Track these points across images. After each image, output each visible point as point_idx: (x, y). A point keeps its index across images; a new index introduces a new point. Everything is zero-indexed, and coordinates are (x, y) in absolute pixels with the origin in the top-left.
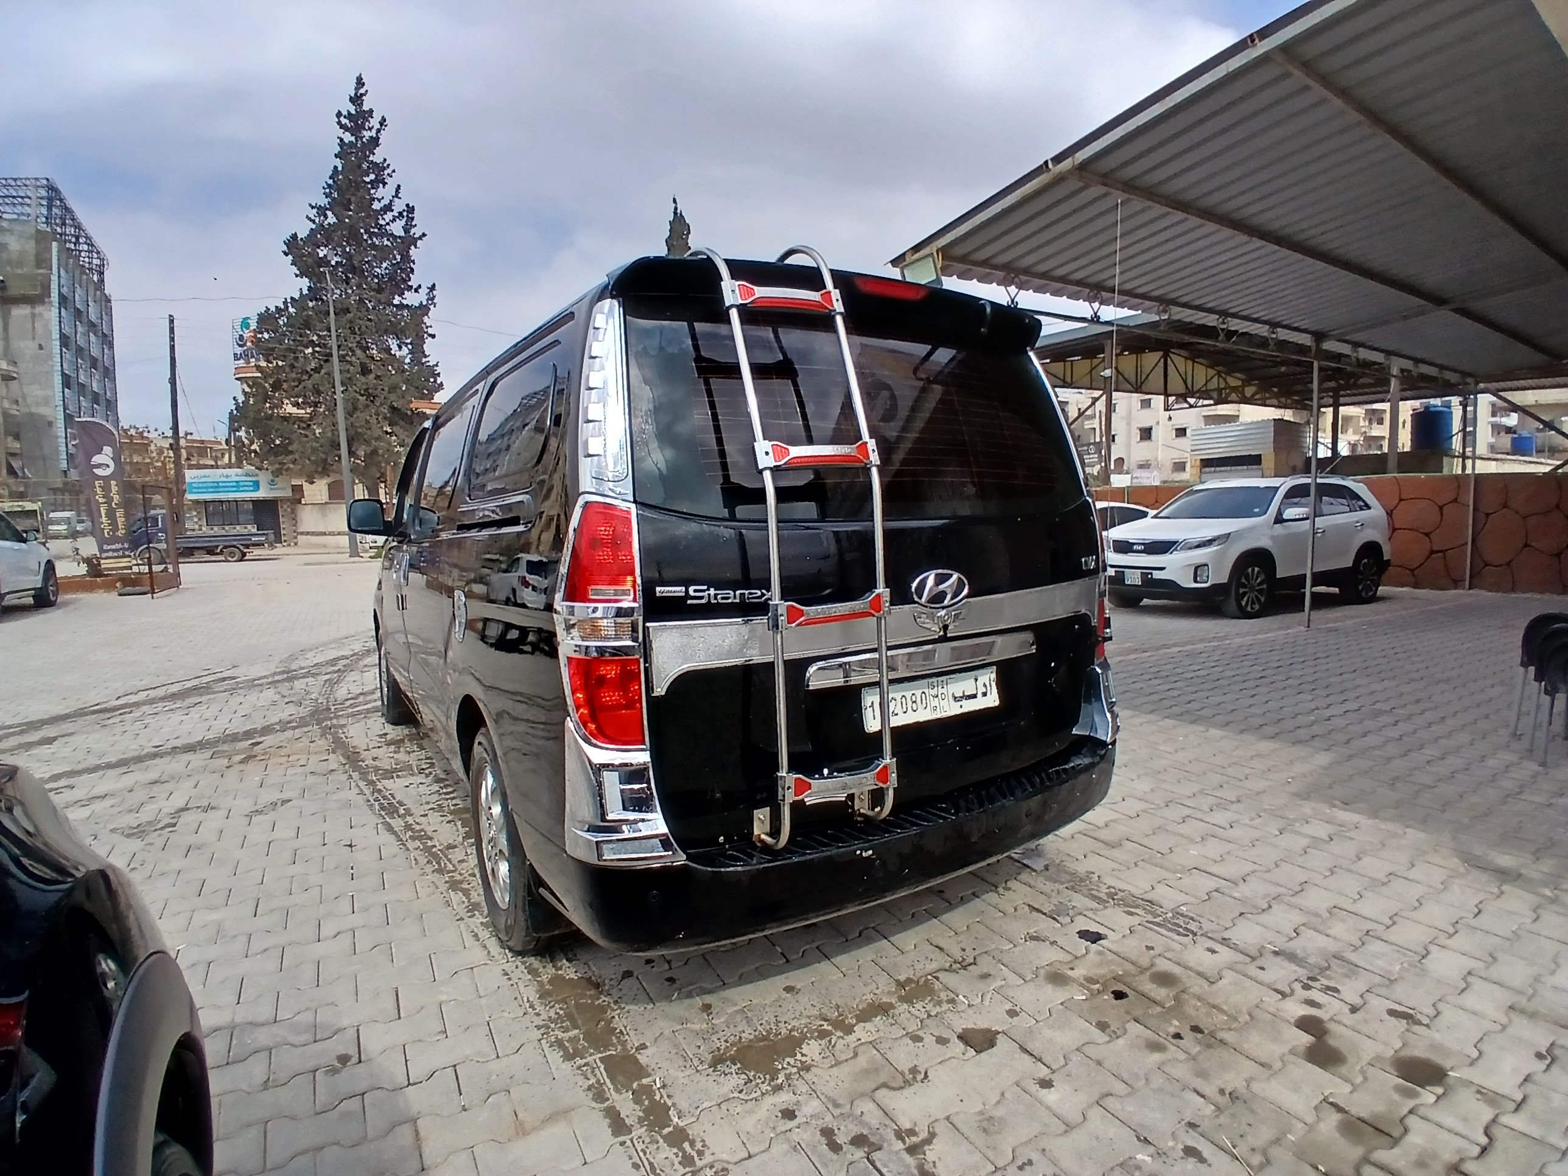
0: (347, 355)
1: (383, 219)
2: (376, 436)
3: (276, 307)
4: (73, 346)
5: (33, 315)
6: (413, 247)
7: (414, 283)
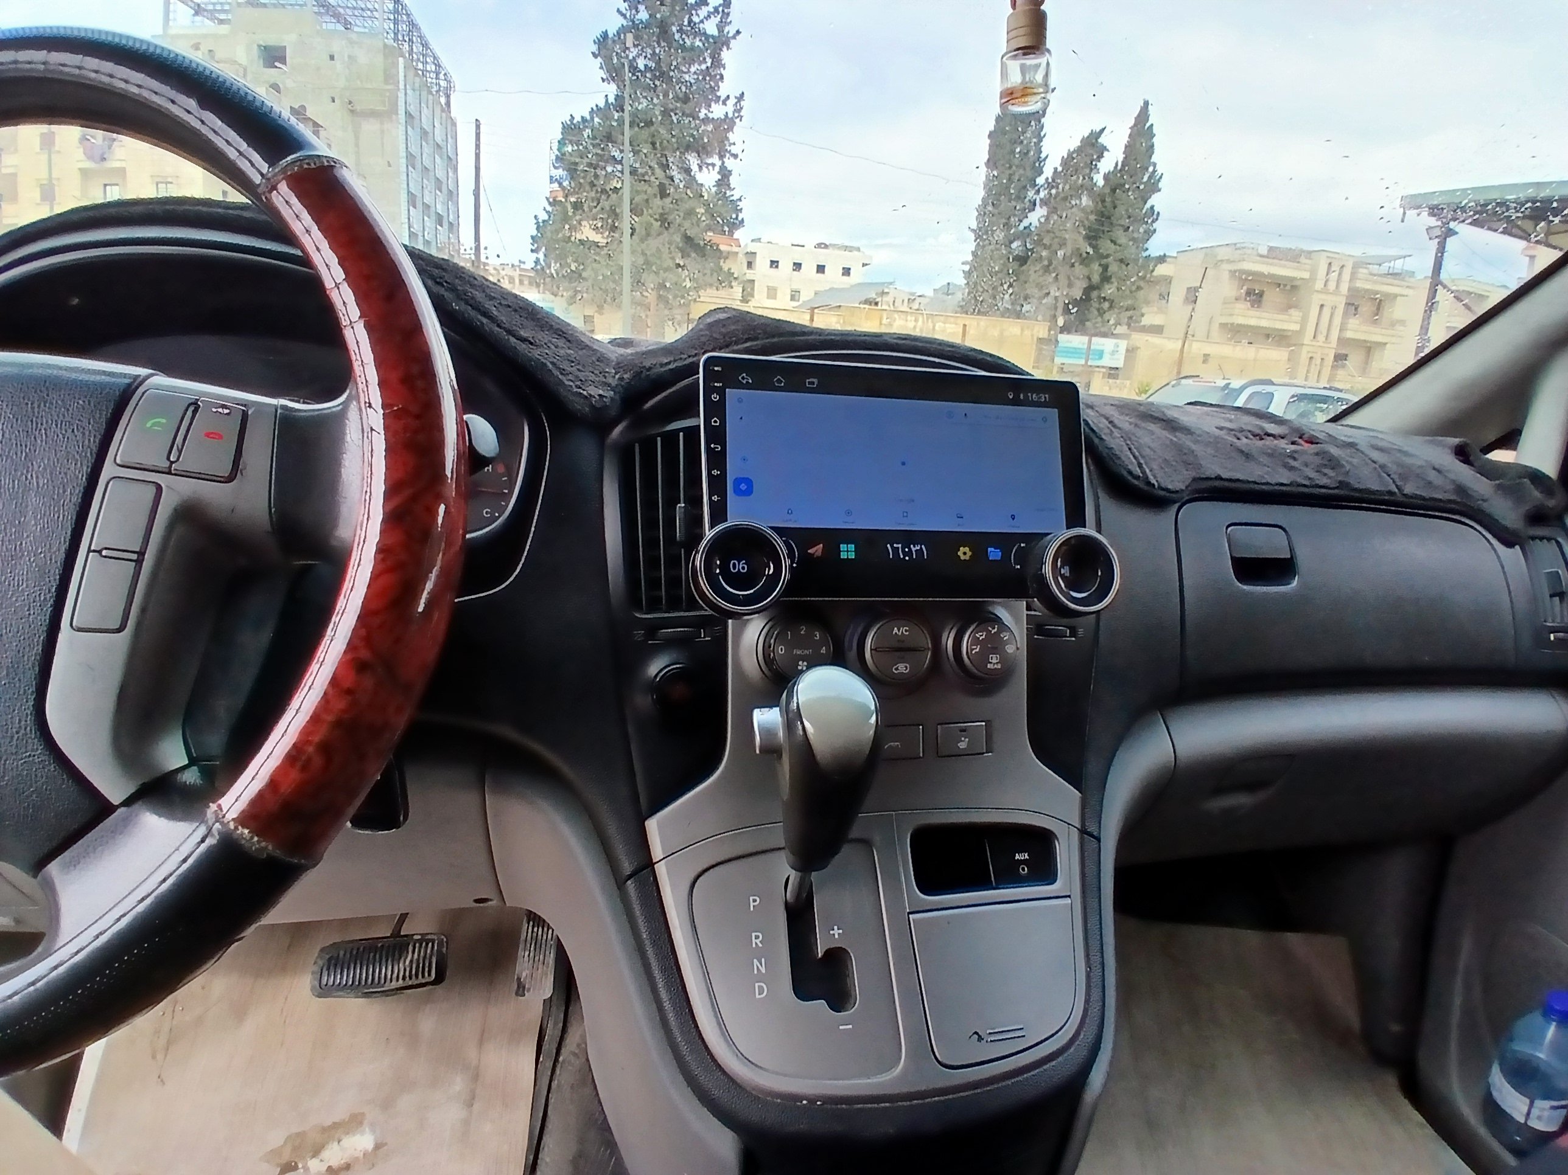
0: (646, 173)
1: (698, 15)
2: (665, 266)
3: (582, 117)
4: (419, 166)
5: (382, 132)
6: (725, 49)
7: (722, 93)
